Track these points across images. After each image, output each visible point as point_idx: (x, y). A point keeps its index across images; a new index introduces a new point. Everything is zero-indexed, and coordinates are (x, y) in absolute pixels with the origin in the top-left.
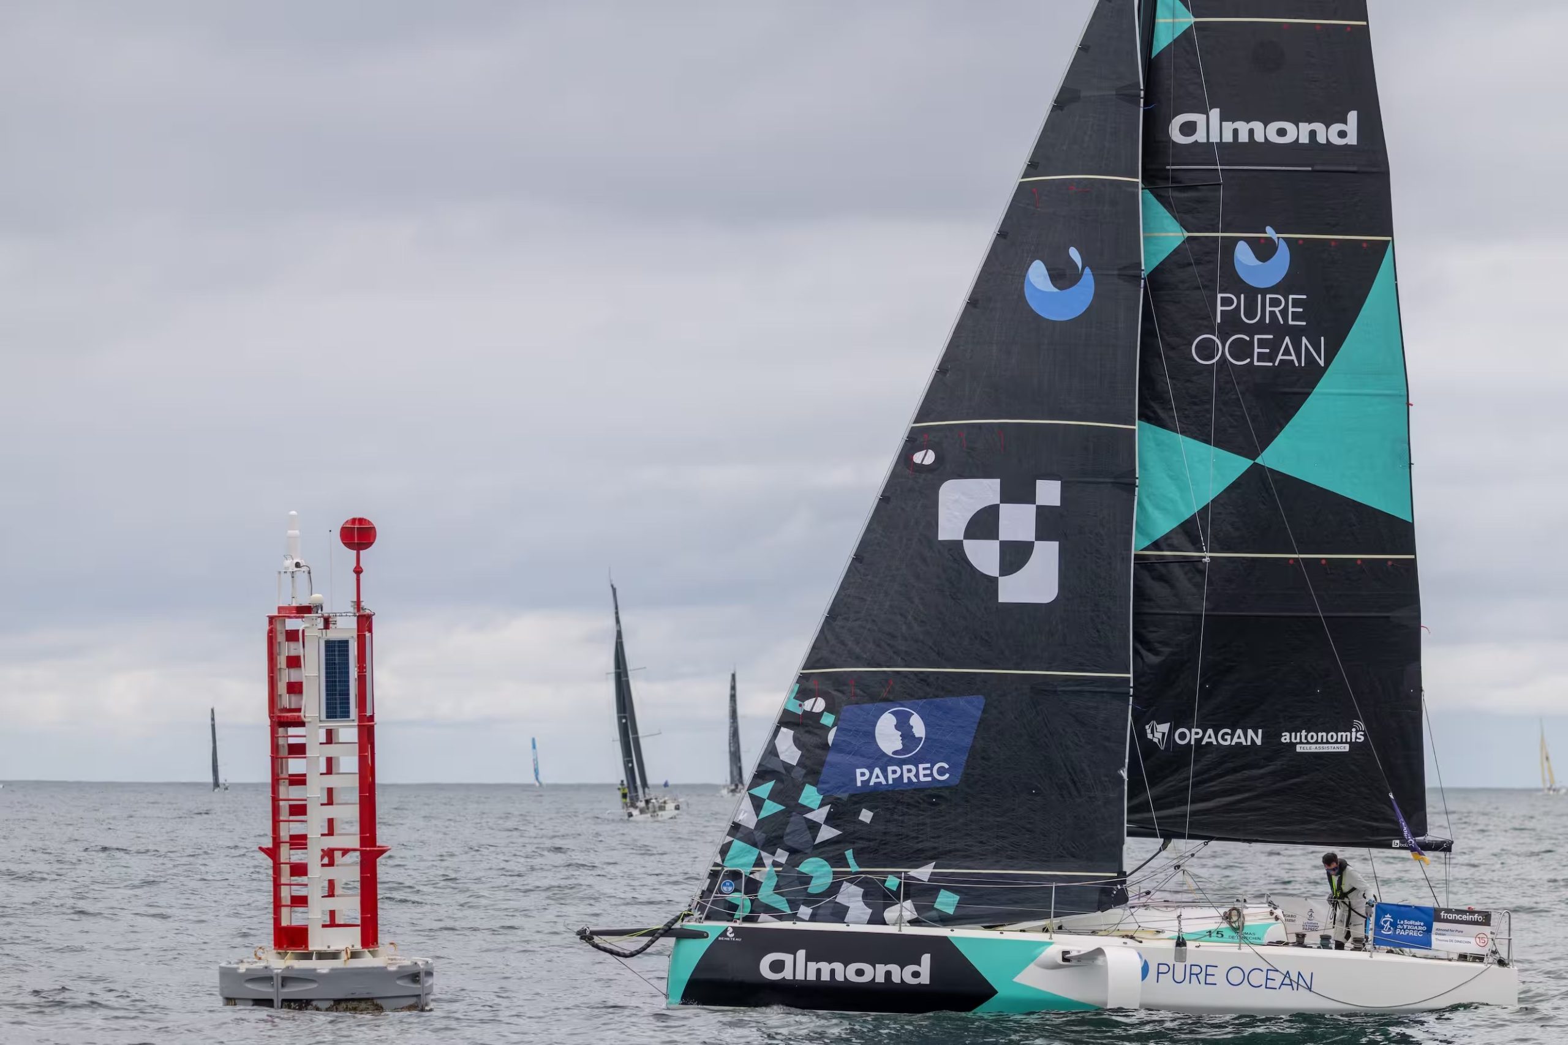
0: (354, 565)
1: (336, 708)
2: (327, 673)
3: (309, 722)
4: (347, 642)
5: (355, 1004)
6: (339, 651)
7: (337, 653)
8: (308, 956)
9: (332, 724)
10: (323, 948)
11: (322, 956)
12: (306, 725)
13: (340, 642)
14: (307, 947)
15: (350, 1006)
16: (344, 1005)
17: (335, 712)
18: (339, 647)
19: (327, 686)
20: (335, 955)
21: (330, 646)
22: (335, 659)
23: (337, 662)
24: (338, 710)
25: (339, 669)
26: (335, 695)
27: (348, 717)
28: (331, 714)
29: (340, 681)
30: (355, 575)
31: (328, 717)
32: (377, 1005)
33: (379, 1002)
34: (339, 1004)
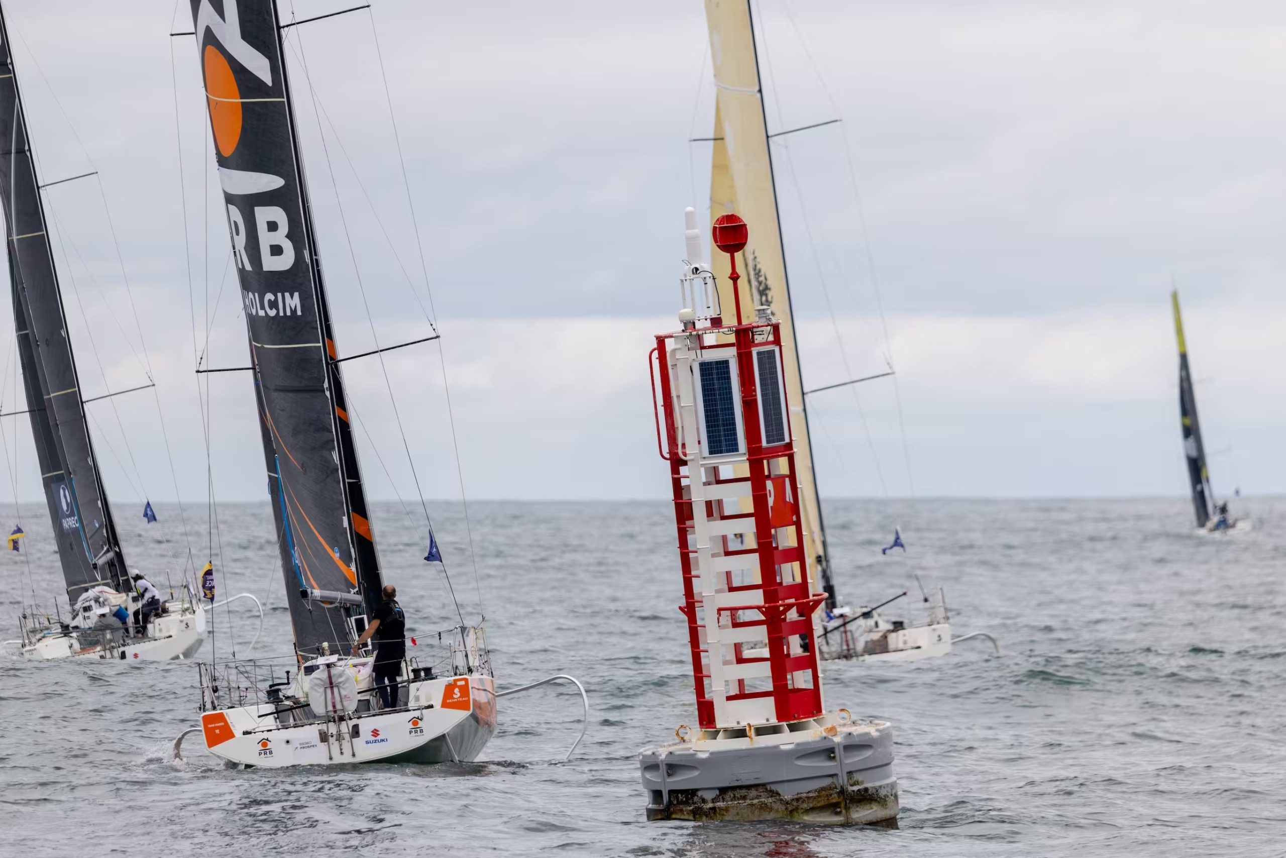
0: (730, 271)
1: (720, 441)
2: (705, 401)
3: (692, 460)
4: (727, 362)
5: (743, 792)
6: (718, 374)
7: (715, 376)
9: (715, 460)
11: (729, 733)
12: (689, 463)
13: (717, 363)
15: (738, 795)
16: (730, 794)
17: (721, 446)
18: (717, 369)
19: (707, 416)
21: (706, 368)
22: (713, 384)
23: (716, 387)
24: (724, 443)
25: (720, 395)
26: (718, 426)
27: (737, 450)
28: (716, 447)
29: (722, 410)
30: (731, 282)
31: (711, 453)
32: (771, 791)
33: (774, 787)
34: (725, 793)
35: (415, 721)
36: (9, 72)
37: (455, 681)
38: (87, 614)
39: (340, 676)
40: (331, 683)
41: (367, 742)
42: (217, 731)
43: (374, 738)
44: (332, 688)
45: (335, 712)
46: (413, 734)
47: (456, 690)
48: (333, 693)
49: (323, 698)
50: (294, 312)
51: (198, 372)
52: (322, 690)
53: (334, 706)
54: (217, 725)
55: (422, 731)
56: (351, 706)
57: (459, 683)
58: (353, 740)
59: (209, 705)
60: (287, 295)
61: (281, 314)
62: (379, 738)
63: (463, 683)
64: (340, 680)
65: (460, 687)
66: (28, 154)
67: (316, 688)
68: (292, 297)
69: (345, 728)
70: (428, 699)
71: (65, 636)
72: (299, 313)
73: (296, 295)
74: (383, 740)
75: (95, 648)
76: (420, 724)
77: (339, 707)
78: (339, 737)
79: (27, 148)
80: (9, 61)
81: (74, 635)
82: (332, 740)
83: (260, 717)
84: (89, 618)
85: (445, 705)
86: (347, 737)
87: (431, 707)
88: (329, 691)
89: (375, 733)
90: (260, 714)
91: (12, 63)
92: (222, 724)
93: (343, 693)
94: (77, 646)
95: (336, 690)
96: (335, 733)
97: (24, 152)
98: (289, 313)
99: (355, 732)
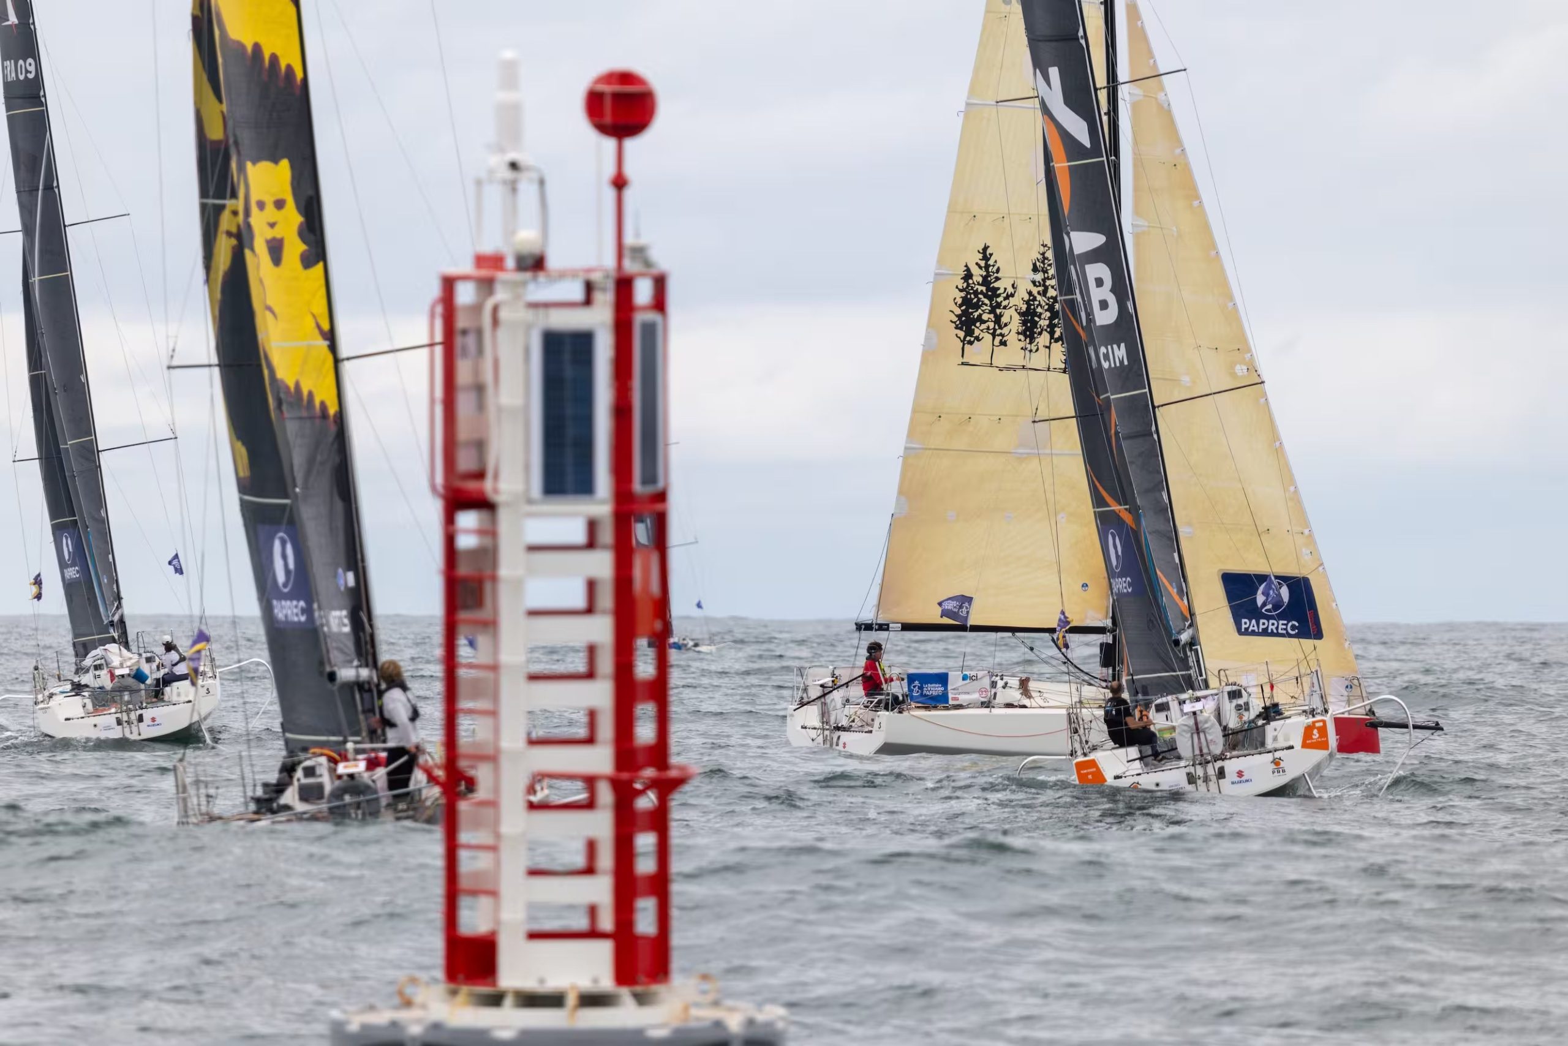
1: (564, 473)
2: (546, 399)
3: (506, 504)
7: (566, 358)
8: (495, 1000)
10: (530, 984)
11: (531, 1000)
12: (499, 509)
14: (494, 984)
17: (564, 483)
20: (554, 1000)
23: (567, 376)
24: (570, 477)
27: (592, 492)
31: (546, 493)
35: (1276, 762)
36: (41, 104)
37: (1314, 723)
38: (97, 673)
39: (1206, 722)
40: (1197, 729)
41: (1233, 783)
42: (1090, 777)
43: (1239, 779)
44: (1198, 733)
45: (1202, 755)
46: (1276, 774)
47: (1315, 732)
48: (1199, 738)
49: (1190, 742)
50: (1121, 362)
51: (1034, 422)
52: (1189, 735)
53: (1201, 750)
54: (1089, 771)
55: (1284, 771)
56: (1217, 749)
57: (1317, 725)
58: (1220, 781)
59: (1079, 752)
60: (1115, 346)
61: (1113, 365)
62: (1243, 778)
63: (1321, 724)
64: (1206, 726)
65: (1319, 729)
66: (56, 190)
67: (1184, 734)
68: (1119, 347)
69: (1211, 770)
70: (1287, 739)
71: (77, 695)
72: (1126, 363)
73: (1123, 345)
74: (1247, 781)
75: (110, 709)
76: (1282, 764)
77: (1205, 751)
78: (1206, 779)
79: (55, 184)
80: (42, 93)
81: (86, 694)
82: (1199, 782)
83: (1128, 762)
84: (99, 676)
85: (1305, 745)
86: (1214, 778)
87: (1291, 747)
88: (1195, 736)
89: (1240, 774)
90: (1130, 759)
91: (45, 96)
92: (1094, 769)
93: (1209, 738)
94: (90, 706)
95: (1202, 735)
96: (1202, 775)
97: (52, 188)
98: (1118, 365)
99: (1221, 774)
